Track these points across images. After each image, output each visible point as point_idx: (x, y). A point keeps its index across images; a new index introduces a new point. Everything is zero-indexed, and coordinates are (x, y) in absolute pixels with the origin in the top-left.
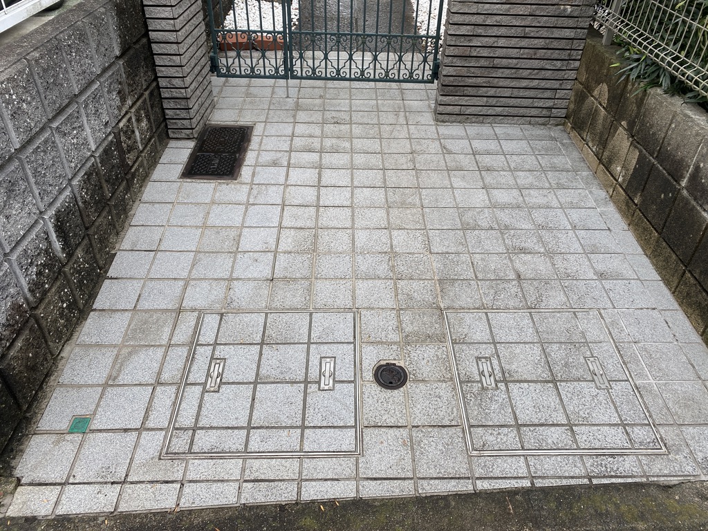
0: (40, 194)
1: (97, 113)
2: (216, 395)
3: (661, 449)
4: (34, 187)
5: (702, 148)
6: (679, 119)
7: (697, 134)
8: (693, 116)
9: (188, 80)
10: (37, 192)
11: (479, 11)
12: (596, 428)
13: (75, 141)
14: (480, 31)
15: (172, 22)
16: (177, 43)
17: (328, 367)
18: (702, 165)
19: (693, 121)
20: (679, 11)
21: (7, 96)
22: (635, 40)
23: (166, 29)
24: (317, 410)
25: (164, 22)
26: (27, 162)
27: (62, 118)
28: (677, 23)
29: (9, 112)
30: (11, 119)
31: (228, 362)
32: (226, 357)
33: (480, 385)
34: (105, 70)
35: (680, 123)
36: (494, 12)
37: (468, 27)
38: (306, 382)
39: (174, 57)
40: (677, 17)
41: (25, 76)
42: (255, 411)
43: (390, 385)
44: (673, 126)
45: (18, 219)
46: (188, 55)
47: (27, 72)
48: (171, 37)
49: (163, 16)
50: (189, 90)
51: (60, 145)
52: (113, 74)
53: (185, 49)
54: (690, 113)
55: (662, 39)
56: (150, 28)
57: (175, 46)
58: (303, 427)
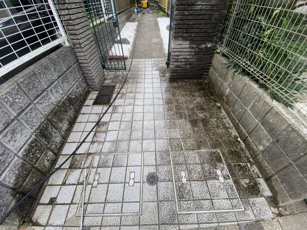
0: (30, 128)
1: (57, 92)
2: (96, 188)
3: (242, 209)
4: (27, 126)
5: (257, 98)
6: (248, 86)
7: (255, 93)
8: (252, 85)
9: (93, 74)
10: (29, 128)
11: (181, 47)
12: (220, 200)
13: (47, 104)
14: (182, 53)
15: (85, 57)
16: (87, 63)
17: (132, 176)
18: (256, 104)
19: (253, 87)
20: (248, 48)
21: (6, 100)
22: (231, 56)
23: (83, 59)
24: (127, 195)
25: (82, 57)
26: (22, 119)
27: (39, 98)
28: (247, 52)
29: (8, 105)
30: (10, 107)
31: (101, 175)
32: (100, 173)
33: (181, 182)
34: (59, 77)
35: (248, 87)
36: (186, 47)
37: (178, 53)
38: (125, 183)
39: (87, 68)
40: (247, 50)
41: (16, 90)
42: (107, 196)
43: (152, 183)
44: (245, 88)
45: (20, 139)
46: (92, 66)
47: (16, 88)
48: (86, 61)
49: (82, 55)
50: (94, 77)
51: (39, 108)
52: (63, 77)
53: (91, 65)
54: (251, 84)
55: (241, 57)
56: (78, 59)
57: (87, 64)
58: (123, 202)
